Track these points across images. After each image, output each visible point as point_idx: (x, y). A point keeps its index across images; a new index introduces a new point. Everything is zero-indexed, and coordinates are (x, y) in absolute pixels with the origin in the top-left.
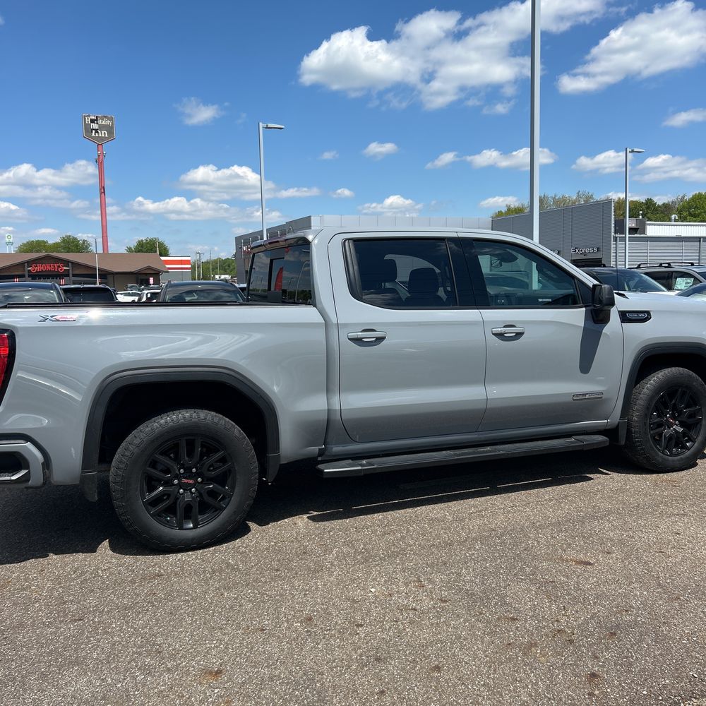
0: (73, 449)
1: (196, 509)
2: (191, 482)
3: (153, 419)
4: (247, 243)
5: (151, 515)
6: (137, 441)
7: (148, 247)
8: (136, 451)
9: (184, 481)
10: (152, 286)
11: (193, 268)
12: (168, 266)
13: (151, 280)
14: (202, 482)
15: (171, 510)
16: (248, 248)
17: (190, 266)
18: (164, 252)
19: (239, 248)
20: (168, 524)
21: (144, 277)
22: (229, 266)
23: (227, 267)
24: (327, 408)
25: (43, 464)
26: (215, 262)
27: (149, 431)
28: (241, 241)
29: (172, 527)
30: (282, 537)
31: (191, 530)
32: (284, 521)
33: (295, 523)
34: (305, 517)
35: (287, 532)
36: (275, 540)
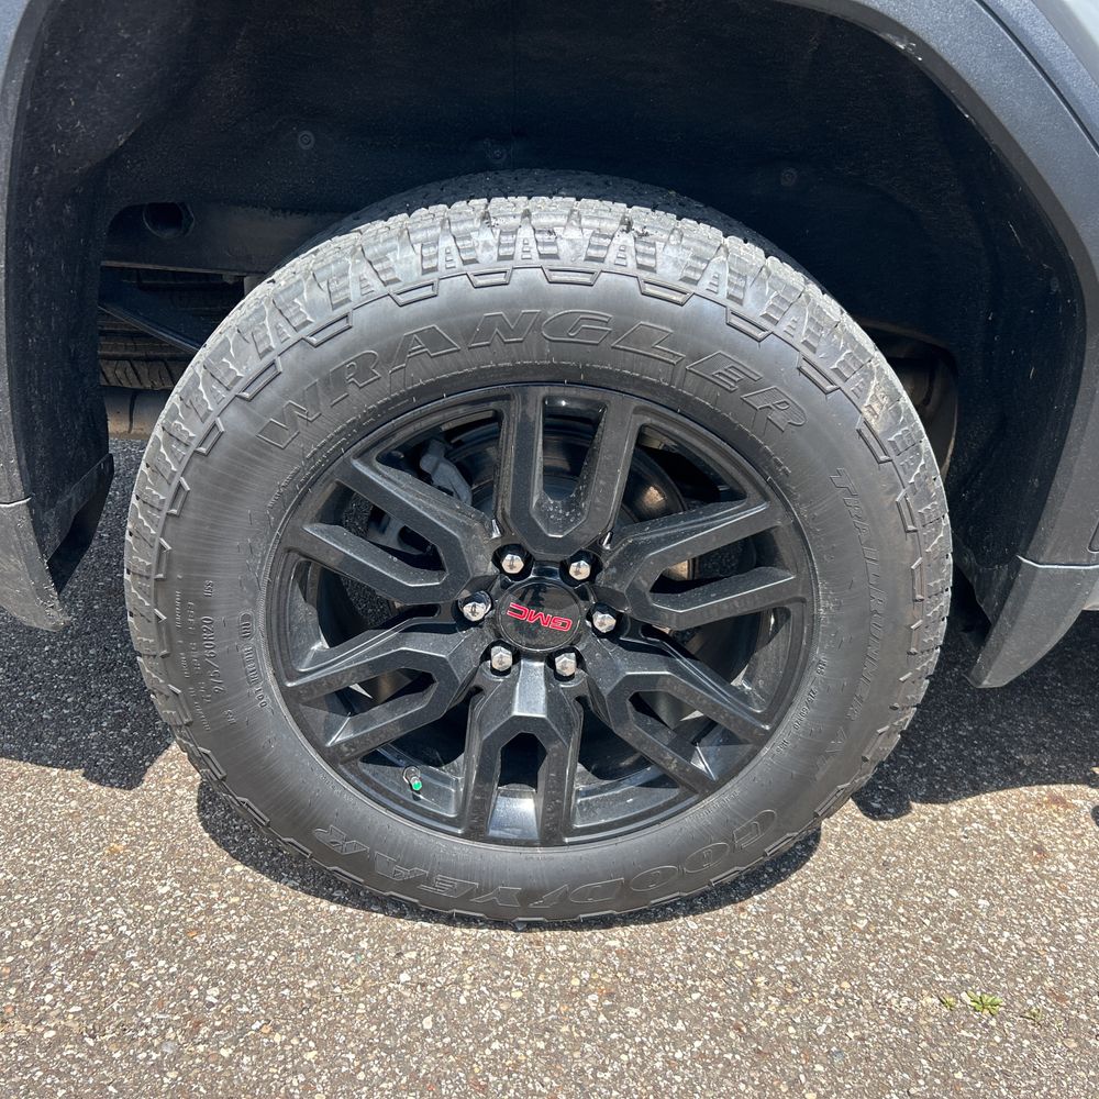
2: (556, 621)
6: (240, 359)
9: (519, 612)
30: (980, 955)
31: (528, 850)
32: (980, 804)
33: (1040, 849)
34: (1080, 802)
35: (1002, 913)
36: (945, 972)
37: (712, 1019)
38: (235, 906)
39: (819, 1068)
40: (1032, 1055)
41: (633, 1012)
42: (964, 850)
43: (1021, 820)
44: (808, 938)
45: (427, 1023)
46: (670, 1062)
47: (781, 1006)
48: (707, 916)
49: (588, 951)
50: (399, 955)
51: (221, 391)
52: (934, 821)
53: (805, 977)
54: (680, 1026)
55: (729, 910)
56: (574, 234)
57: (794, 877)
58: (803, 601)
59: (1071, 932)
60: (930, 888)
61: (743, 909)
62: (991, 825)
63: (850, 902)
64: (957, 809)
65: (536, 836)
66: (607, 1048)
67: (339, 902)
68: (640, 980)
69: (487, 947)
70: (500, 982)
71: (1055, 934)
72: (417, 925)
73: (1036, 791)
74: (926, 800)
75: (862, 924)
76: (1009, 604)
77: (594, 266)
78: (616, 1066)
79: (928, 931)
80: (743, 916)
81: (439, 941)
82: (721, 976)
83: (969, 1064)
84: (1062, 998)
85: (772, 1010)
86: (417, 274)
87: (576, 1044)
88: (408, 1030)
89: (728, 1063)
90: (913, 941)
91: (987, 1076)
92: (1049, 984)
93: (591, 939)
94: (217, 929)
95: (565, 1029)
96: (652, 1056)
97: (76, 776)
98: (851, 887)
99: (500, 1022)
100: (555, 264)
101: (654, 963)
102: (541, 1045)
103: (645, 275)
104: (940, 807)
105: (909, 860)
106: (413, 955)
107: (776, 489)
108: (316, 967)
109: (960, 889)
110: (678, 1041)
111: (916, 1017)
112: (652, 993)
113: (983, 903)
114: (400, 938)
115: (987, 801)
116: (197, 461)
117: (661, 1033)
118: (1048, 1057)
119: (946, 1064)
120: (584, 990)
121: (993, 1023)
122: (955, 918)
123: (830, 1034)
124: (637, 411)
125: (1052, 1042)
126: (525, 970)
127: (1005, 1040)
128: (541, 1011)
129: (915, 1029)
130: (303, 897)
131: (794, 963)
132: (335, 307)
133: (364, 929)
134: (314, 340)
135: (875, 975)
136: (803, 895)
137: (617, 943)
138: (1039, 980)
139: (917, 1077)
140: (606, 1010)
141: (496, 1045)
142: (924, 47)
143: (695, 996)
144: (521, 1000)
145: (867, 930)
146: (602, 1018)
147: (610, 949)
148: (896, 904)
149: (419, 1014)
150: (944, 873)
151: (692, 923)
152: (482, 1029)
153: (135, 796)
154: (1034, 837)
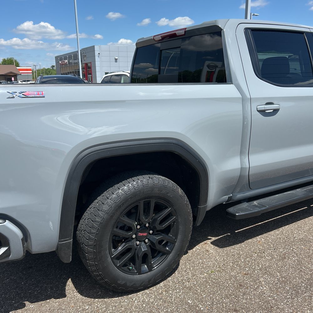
0: (51, 223)
1: (150, 256)
2: (145, 234)
3: (116, 186)
4: (61, 59)
5: (118, 268)
6: (105, 208)
7: (9, 62)
8: (106, 216)
9: (140, 234)
10: (13, 82)
11: (33, 73)
12: (21, 72)
13: (13, 79)
14: (152, 234)
15: (132, 260)
16: (62, 62)
17: (31, 72)
18: (17, 65)
19: (57, 62)
20: (130, 272)
21: (9, 77)
22: (49, 72)
23: (48, 73)
24: (240, 167)
25: (22, 240)
26: (43, 70)
27: (115, 198)
28: (58, 59)
29: (133, 274)
30: (208, 267)
31: (147, 273)
32: (197, 248)
33: (207, 250)
34: (209, 243)
35: (208, 260)
36: (205, 270)
37: (181, 288)
38: (101, 305)
39: (198, 287)
40: (221, 275)
41: (171, 292)
42: (199, 254)
43: (203, 248)
44: (186, 273)
45: (144, 305)
46: (179, 295)
47: (188, 283)
48: (171, 276)
49: (159, 288)
50: (133, 300)
51: (103, 213)
52: (192, 252)
53: (189, 278)
54: (178, 291)
55: (174, 274)
56: (145, 180)
57: (179, 267)
58: (177, 220)
59: (217, 259)
60: (197, 261)
61: (175, 274)
62: (200, 250)
63: (188, 267)
64: (194, 249)
65: (148, 271)
66: (171, 297)
67: (117, 297)
68: (168, 288)
69: (144, 293)
70: (150, 297)
71: (215, 260)
72: (132, 295)
73: (203, 243)
74: (189, 250)
75: (192, 269)
76: (198, 213)
77: (148, 184)
78: (173, 298)
79: (200, 266)
80: (176, 274)
81: (137, 296)
82: (178, 283)
83: (214, 279)
84: (220, 267)
85: (188, 284)
86: (128, 190)
87: (166, 298)
88: (142, 307)
89: (187, 292)
90: (199, 268)
91: (217, 279)
92: (218, 266)
93: (158, 286)
94: (101, 309)
95: (163, 298)
96: (177, 296)
97: (53, 300)
98: (187, 265)
99: (154, 301)
100: (144, 184)
101: (169, 285)
102: (162, 301)
103: (154, 183)
104: (192, 250)
105: (192, 258)
106: (135, 299)
107: (172, 205)
108: (122, 306)
109: (201, 259)
110: (179, 292)
111: (205, 277)
112: (171, 289)
113: (205, 260)
114: (131, 298)
115: (197, 247)
116: (101, 224)
117: (176, 292)
118: (222, 274)
119: (212, 280)
120: (162, 292)
121: (214, 273)
122: (202, 263)
123: (196, 283)
124: (155, 200)
125: (222, 273)
126: (152, 294)
127: (217, 275)
128: (158, 297)
129: (206, 278)
130: (111, 299)
131: (186, 277)
132: (118, 197)
133: (124, 299)
134: (117, 202)
135: (197, 274)
136: (182, 268)
137: (162, 285)
138: (216, 266)
139: (209, 283)
140: (167, 293)
141: (156, 303)
142: (178, 153)
143: (177, 286)
144: (155, 297)
145: (193, 269)
146: (167, 294)
147: (162, 286)
148: (194, 265)
149: (142, 305)
150: (198, 258)
151: (170, 278)
152: (152, 303)
153: (67, 298)
154: (206, 249)
